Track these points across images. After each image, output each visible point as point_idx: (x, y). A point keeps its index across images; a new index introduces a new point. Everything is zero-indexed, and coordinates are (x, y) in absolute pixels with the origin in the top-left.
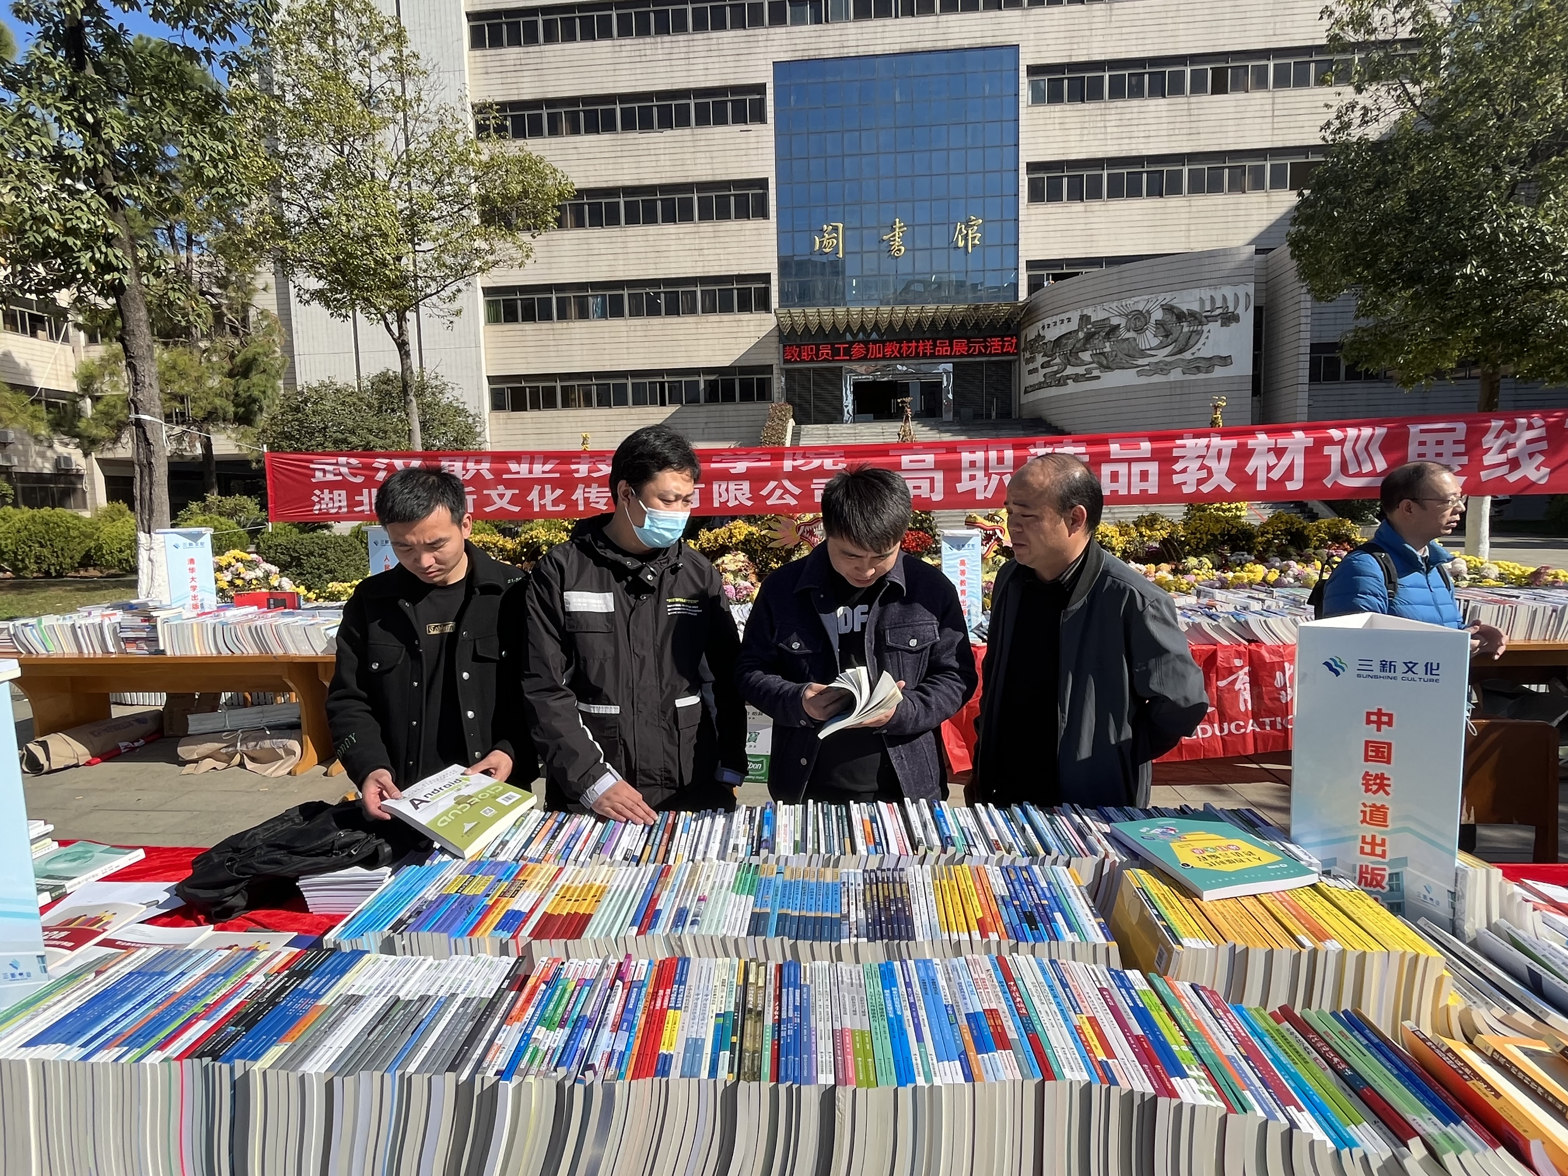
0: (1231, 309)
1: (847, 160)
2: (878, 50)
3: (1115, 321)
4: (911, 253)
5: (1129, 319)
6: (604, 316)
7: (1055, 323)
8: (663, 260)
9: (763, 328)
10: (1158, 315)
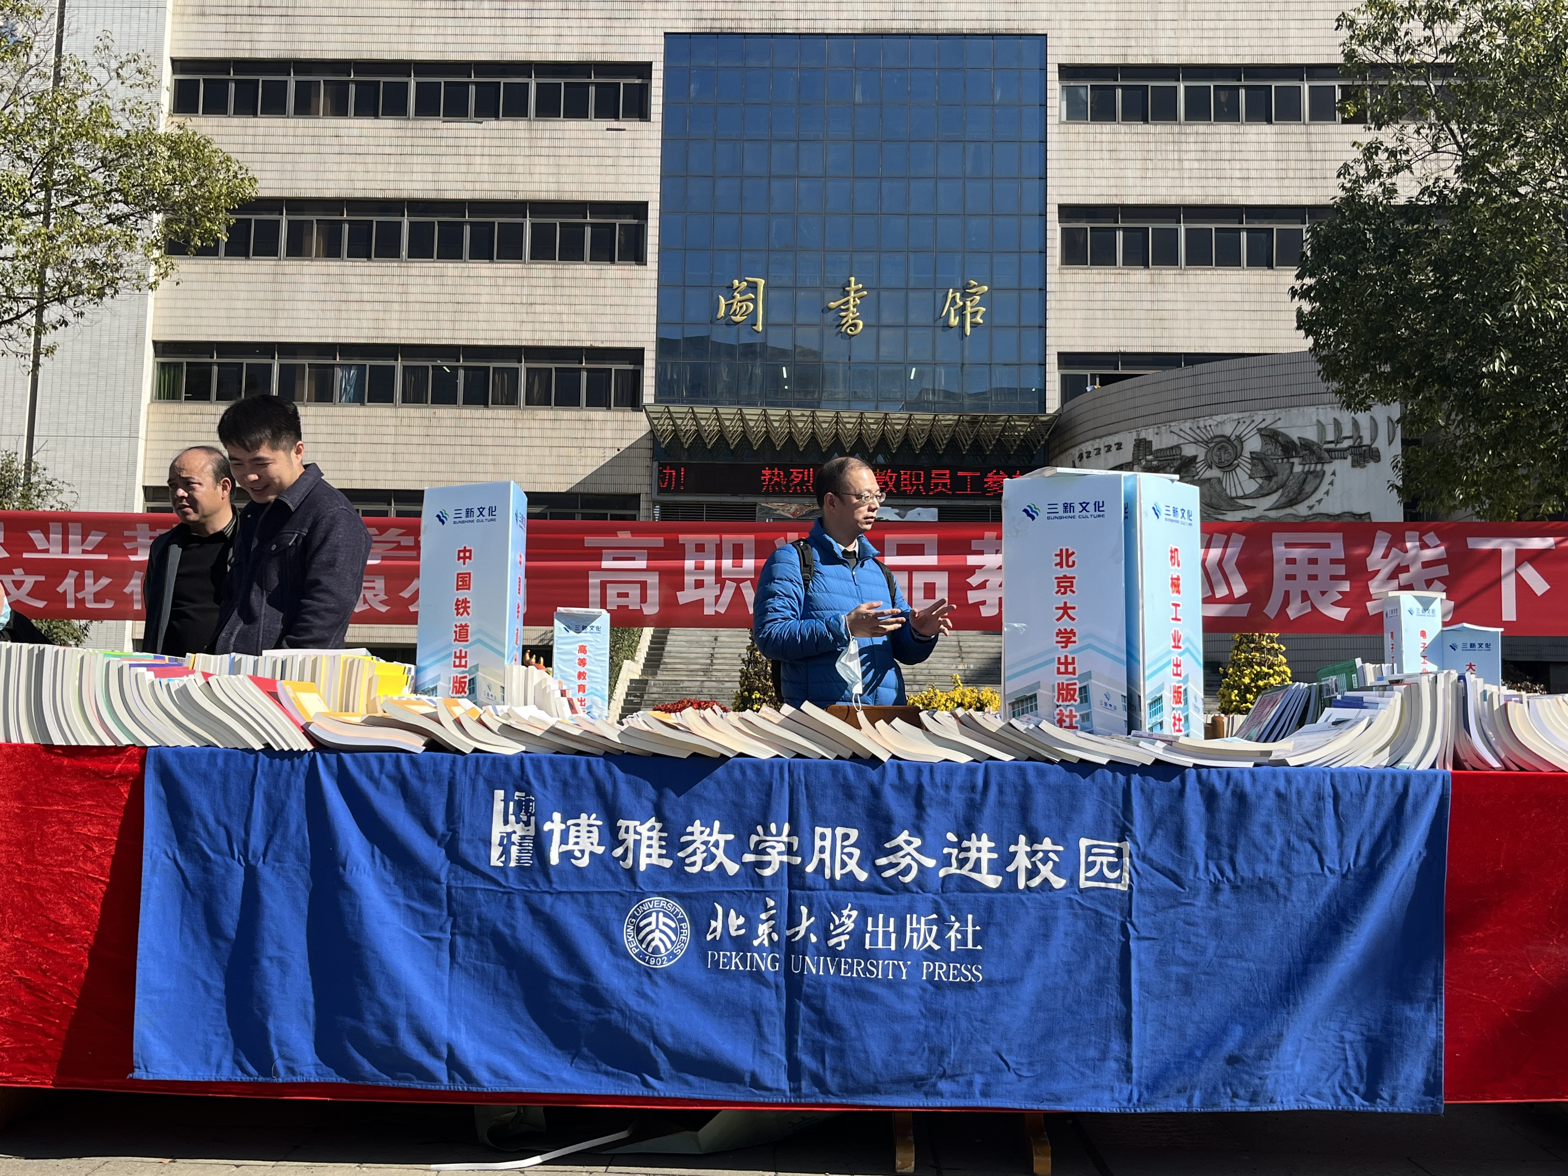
0: (1366, 441)
1: (776, 185)
2: (831, 27)
3: (1189, 451)
4: (874, 331)
5: (1210, 450)
6: (358, 399)
7: (1099, 450)
8: (465, 317)
9: (626, 434)
10: (1254, 444)
